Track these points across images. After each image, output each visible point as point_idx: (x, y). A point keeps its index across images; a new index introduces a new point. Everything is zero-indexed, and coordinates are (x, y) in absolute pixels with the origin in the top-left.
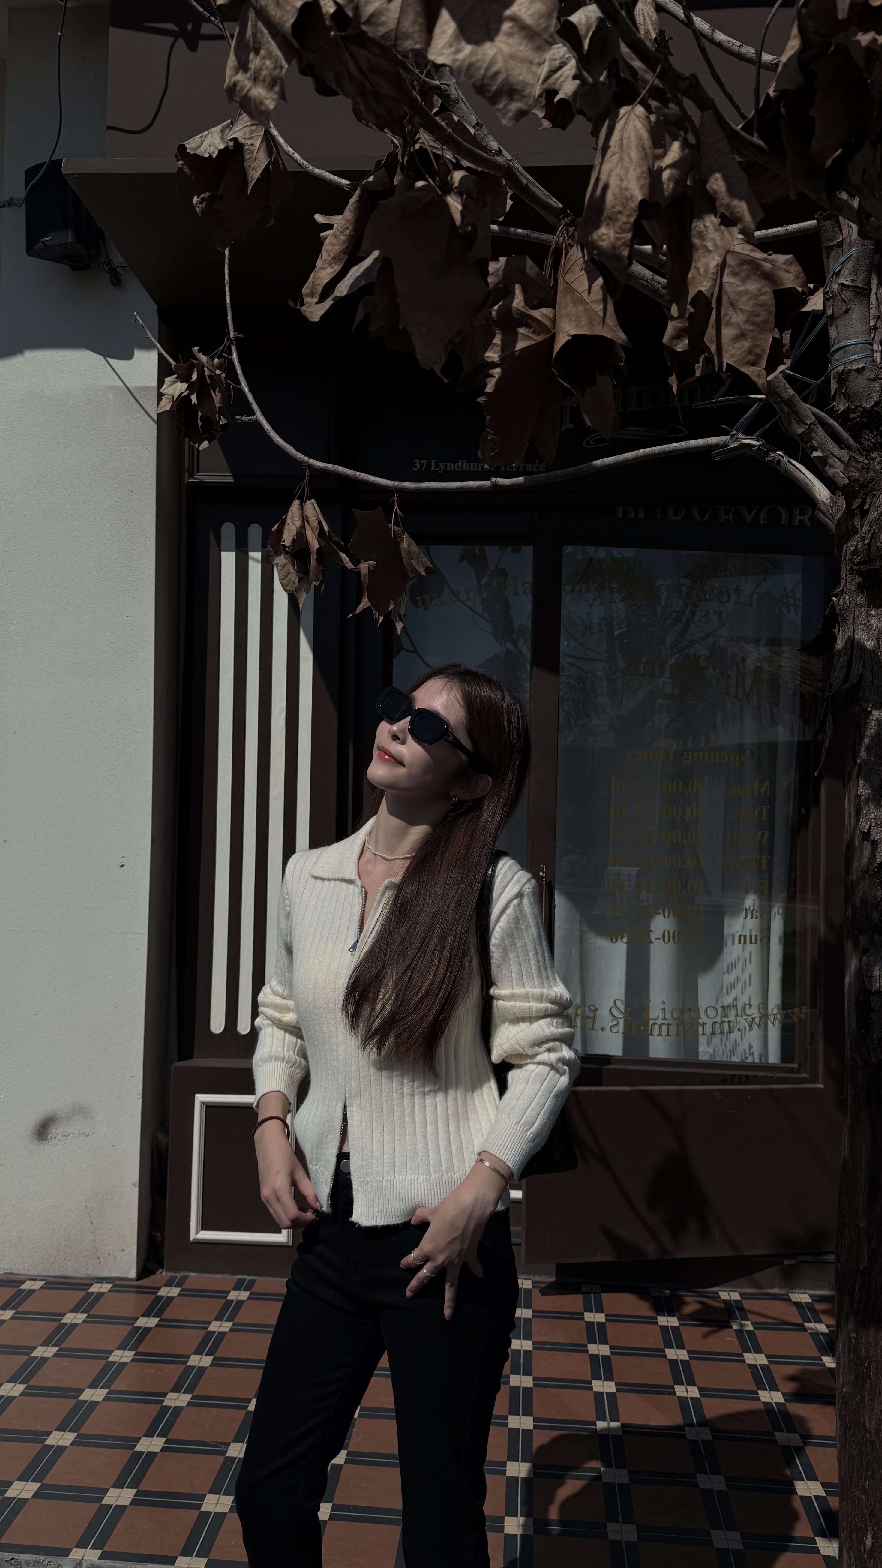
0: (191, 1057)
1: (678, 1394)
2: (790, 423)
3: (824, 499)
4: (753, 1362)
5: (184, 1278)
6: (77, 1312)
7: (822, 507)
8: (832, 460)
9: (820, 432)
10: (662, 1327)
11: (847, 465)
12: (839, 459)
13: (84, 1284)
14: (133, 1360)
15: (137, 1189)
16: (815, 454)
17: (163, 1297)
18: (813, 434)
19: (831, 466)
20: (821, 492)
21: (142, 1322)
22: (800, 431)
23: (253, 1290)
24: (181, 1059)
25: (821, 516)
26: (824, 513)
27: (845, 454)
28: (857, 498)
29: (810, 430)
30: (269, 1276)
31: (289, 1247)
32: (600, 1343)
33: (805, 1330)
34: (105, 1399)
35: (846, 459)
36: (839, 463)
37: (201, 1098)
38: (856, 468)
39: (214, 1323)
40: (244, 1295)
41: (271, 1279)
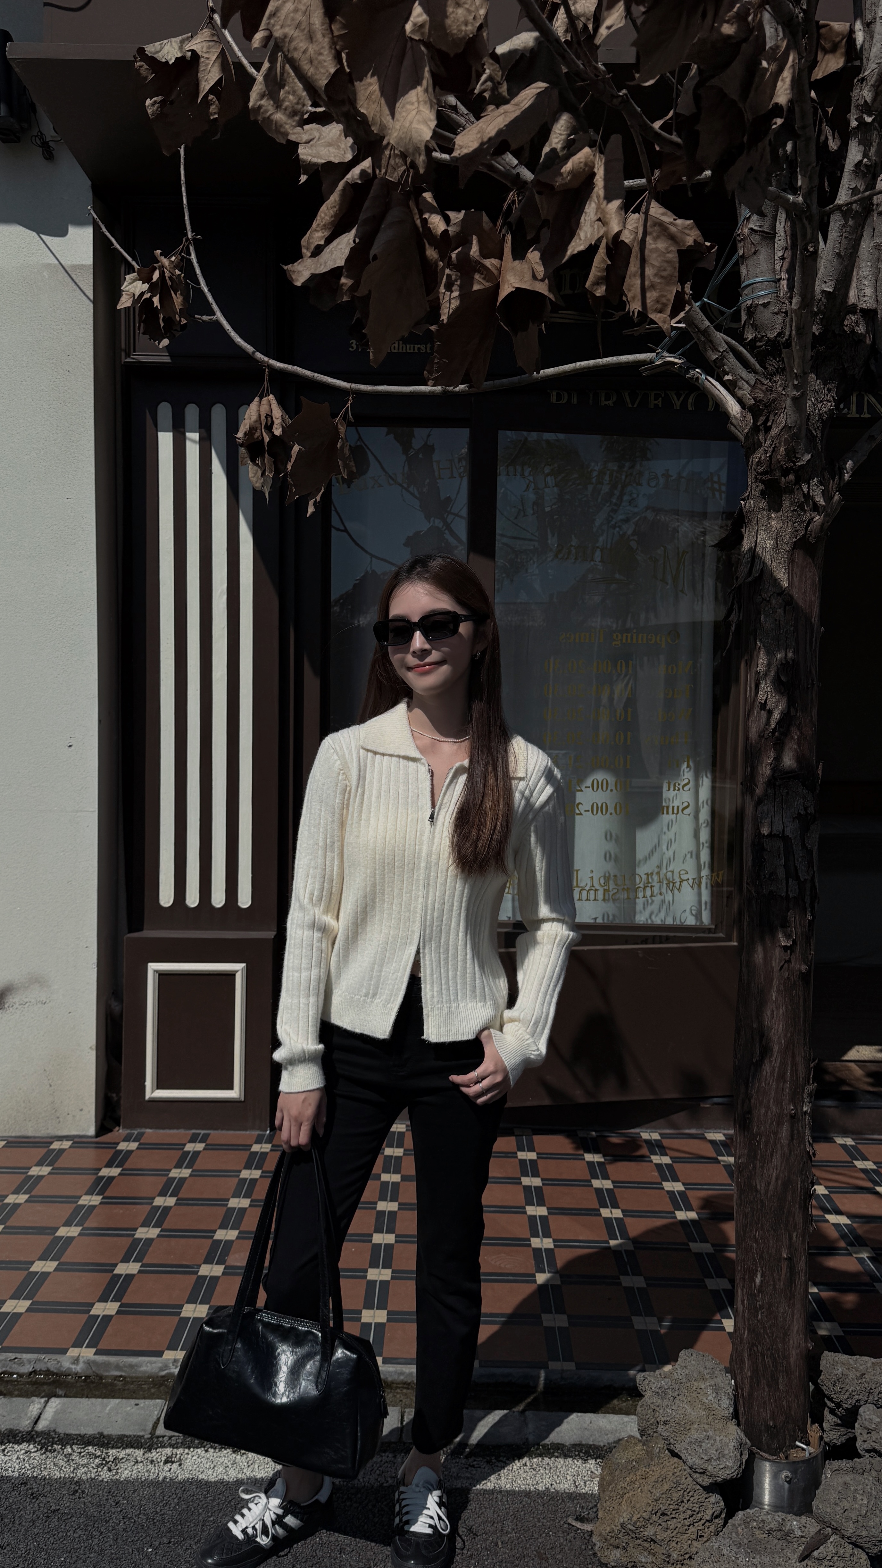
0: (141, 930)
1: (603, 1215)
2: (706, 350)
3: (735, 413)
4: (671, 1189)
5: (142, 1134)
6: (42, 1165)
7: (734, 421)
8: (742, 383)
9: (731, 359)
10: (588, 1163)
11: (753, 387)
12: (747, 382)
13: (44, 1142)
14: (101, 1203)
15: (94, 1053)
16: (727, 378)
17: (122, 1151)
18: (725, 360)
19: (740, 388)
20: (733, 407)
21: (105, 1172)
22: (715, 357)
23: (208, 1142)
24: (130, 931)
25: (733, 428)
26: (735, 427)
27: (751, 378)
28: (761, 415)
29: (723, 357)
30: (222, 1129)
31: (241, 1102)
32: (532, 1176)
33: (719, 1162)
34: (80, 1235)
35: (753, 383)
36: (746, 386)
37: (153, 967)
38: (761, 390)
39: (174, 1171)
40: (200, 1147)
41: (224, 1132)
